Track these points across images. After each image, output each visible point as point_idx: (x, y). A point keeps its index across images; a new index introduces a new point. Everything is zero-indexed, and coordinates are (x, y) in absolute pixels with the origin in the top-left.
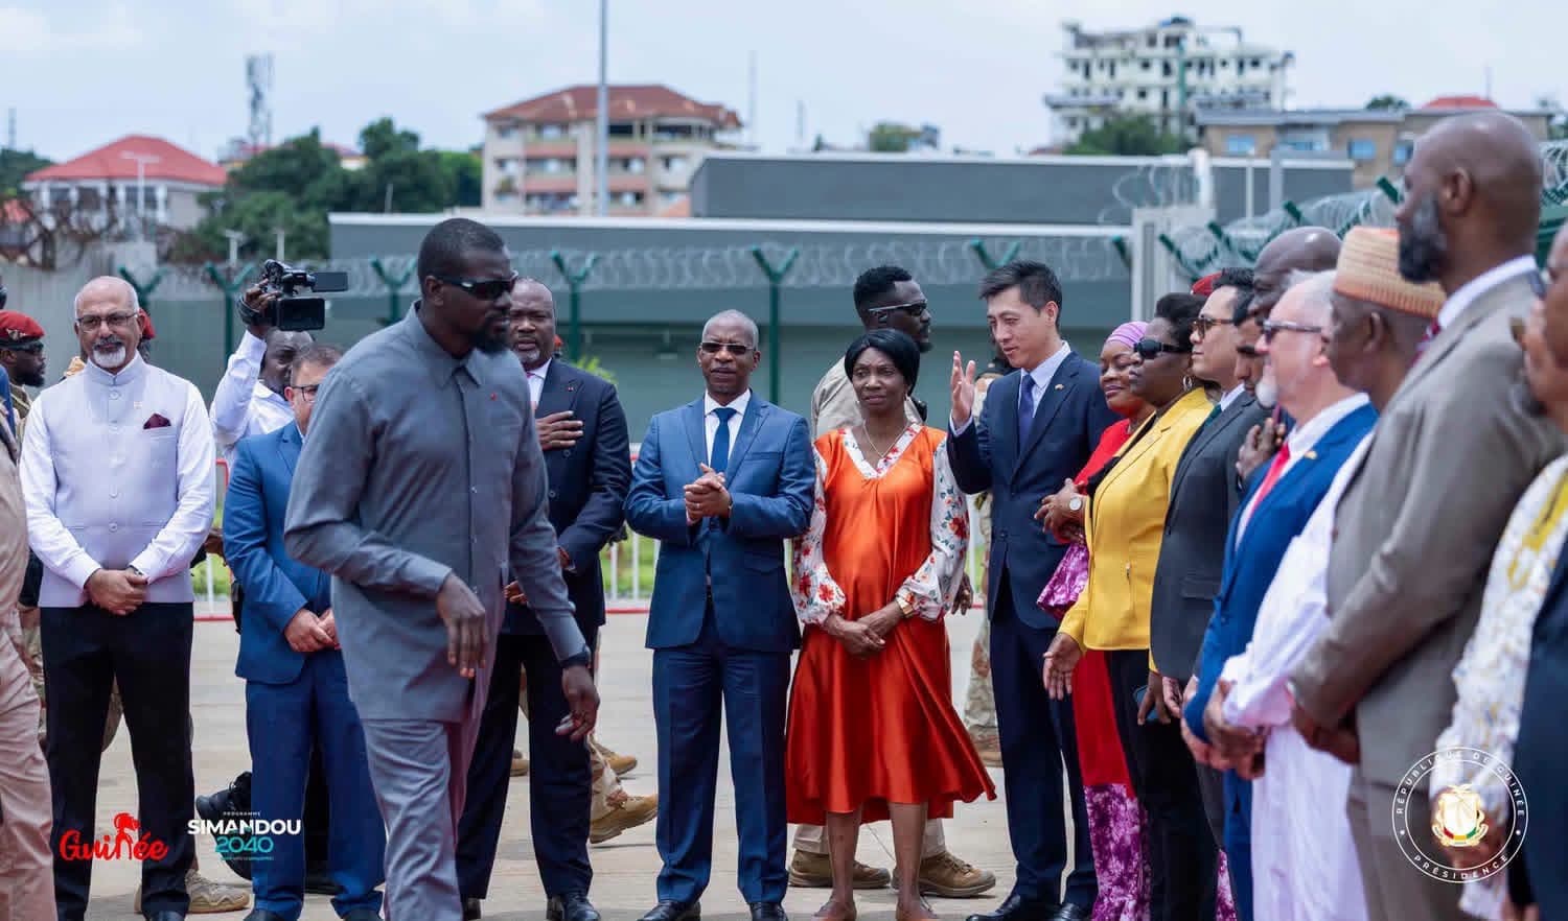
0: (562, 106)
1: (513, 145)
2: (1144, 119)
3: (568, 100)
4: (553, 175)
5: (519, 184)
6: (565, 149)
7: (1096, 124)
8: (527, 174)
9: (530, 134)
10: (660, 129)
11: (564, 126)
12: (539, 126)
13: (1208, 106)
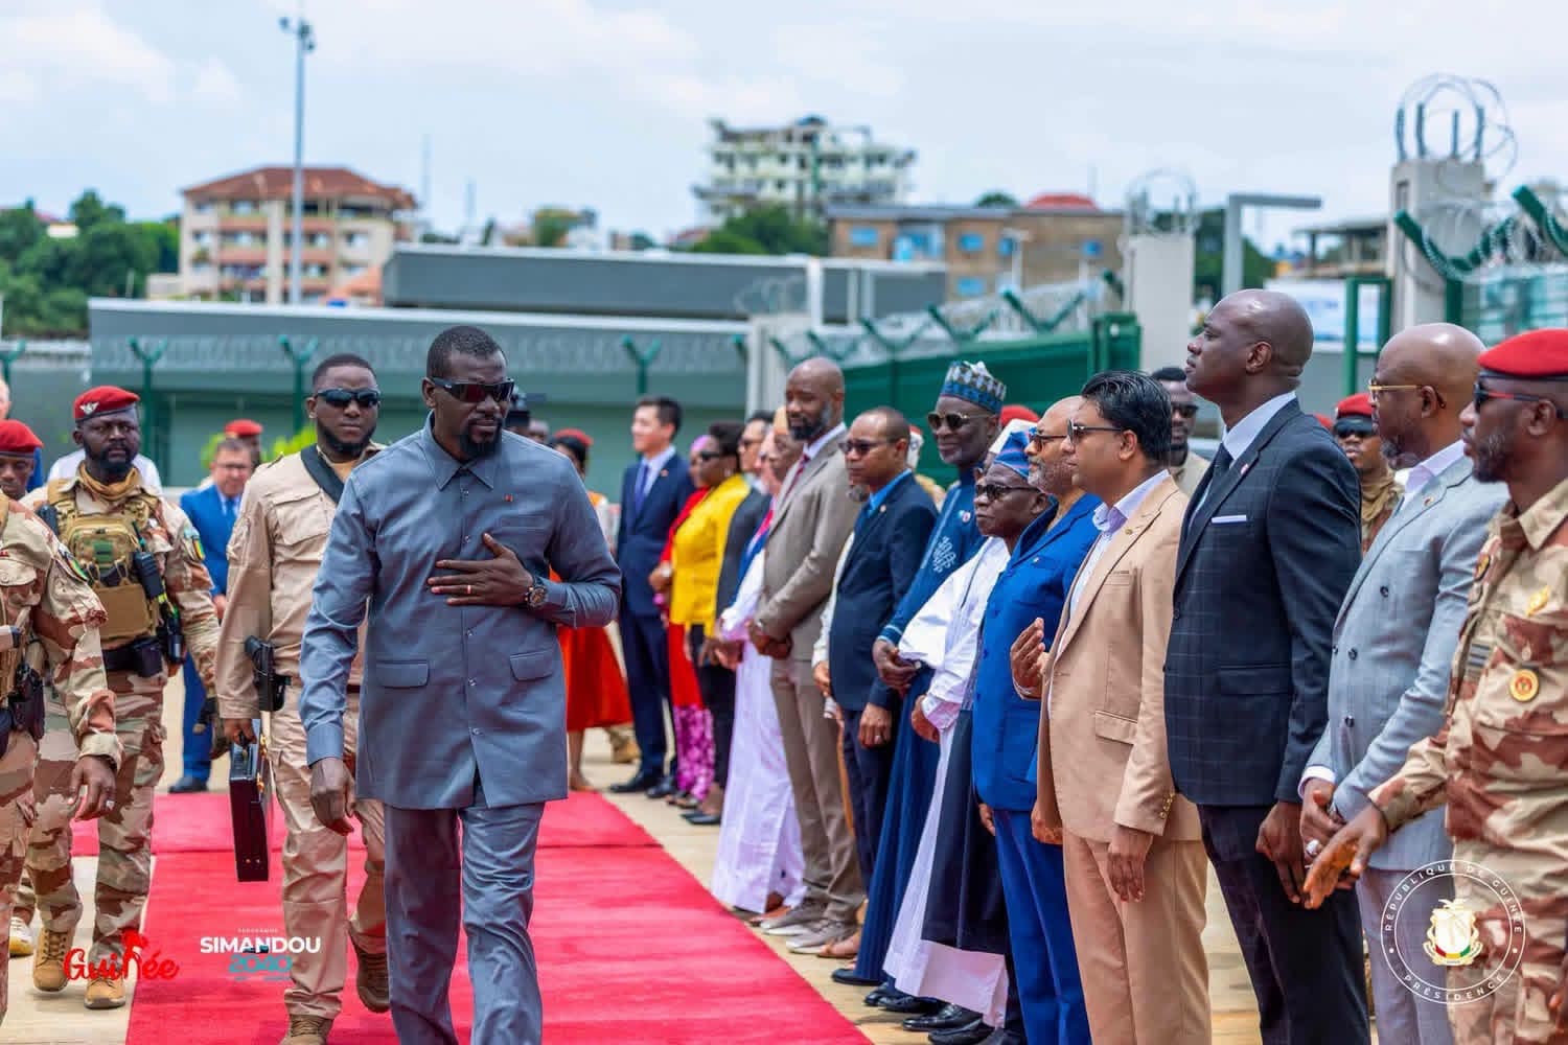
0: (253, 185)
1: (210, 219)
2: (780, 210)
3: (260, 180)
4: (245, 247)
5: (214, 254)
6: (256, 222)
7: (739, 212)
8: (222, 247)
9: (224, 209)
10: (345, 207)
11: (256, 202)
12: (233, 202)
13: (838, 199)
